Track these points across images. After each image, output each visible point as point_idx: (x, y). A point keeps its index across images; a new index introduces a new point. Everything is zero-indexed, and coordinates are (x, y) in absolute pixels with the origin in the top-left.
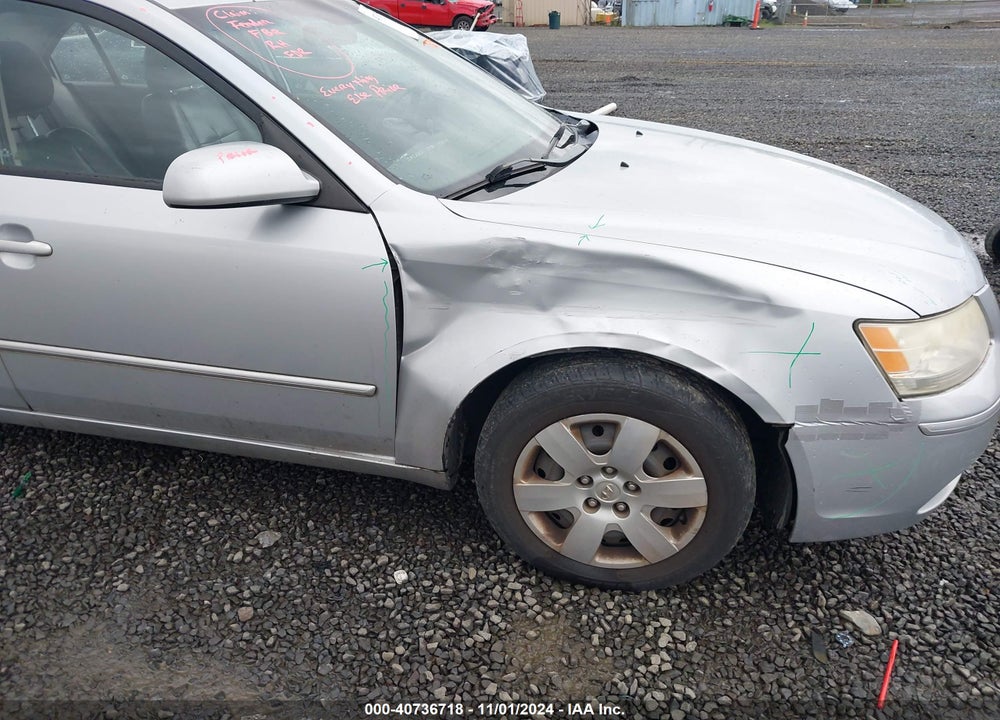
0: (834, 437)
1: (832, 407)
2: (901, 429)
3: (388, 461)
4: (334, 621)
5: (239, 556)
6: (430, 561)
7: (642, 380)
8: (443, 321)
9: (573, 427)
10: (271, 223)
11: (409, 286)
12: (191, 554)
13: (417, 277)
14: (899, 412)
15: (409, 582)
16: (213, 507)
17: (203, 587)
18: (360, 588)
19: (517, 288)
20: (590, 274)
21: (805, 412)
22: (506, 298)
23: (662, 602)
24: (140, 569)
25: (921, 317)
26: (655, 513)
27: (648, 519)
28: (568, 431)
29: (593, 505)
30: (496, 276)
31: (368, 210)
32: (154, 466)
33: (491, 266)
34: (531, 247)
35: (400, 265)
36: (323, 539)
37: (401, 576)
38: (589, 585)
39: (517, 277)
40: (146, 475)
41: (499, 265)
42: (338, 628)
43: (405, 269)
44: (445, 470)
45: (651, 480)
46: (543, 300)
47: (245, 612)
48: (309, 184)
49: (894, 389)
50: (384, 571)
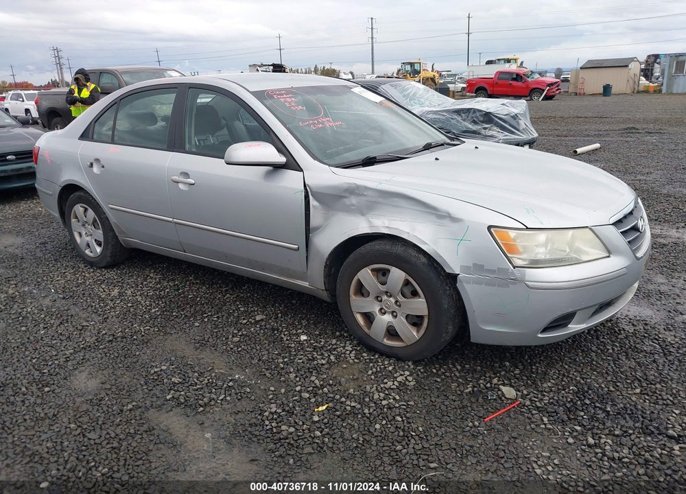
0: (481, 284)
1: (479, 268)
2: (516, 284)
3: (306, 284)
4: (268, 348)
5: (245, 321)
6: (320, 335)
7: (399, 249)
8: (327, 219)
9: (373, 270)
10: (268, 175)
11: (313, 202)
12: (227, 318)
13: (316, 199)
14: (513, 273)
15: (306, 340)
16: (246, 304)
17: (225, 329)
18: (285, 339)
19: (353, 205)
20: (380, 200)
21: (466, 269)
22: (349, 210)
23: (412, 367)
24: (206, 320)
25: (527, 228)
26: (407, 317)
27: (404, 320)
28: (370, 272)
29: (383, 312)
30: (346, 200)
31: (302, 170)
32: (232, 288)
33: (343, 195)
34: (358, 187)
35: (310, 193)
36: (282, 321)
37: (303, 338)
38: (382, 354)
39: (354, 200)
40: (226, 291)
41: (347, 194)
42: (268, 350)
43: (312, 195)
44: (326, 290)
45: (404, 299)
46: (362, 211)
47: (236, 339)
48: (282, 159)
49: (511, 262)
50: (298, 335)
